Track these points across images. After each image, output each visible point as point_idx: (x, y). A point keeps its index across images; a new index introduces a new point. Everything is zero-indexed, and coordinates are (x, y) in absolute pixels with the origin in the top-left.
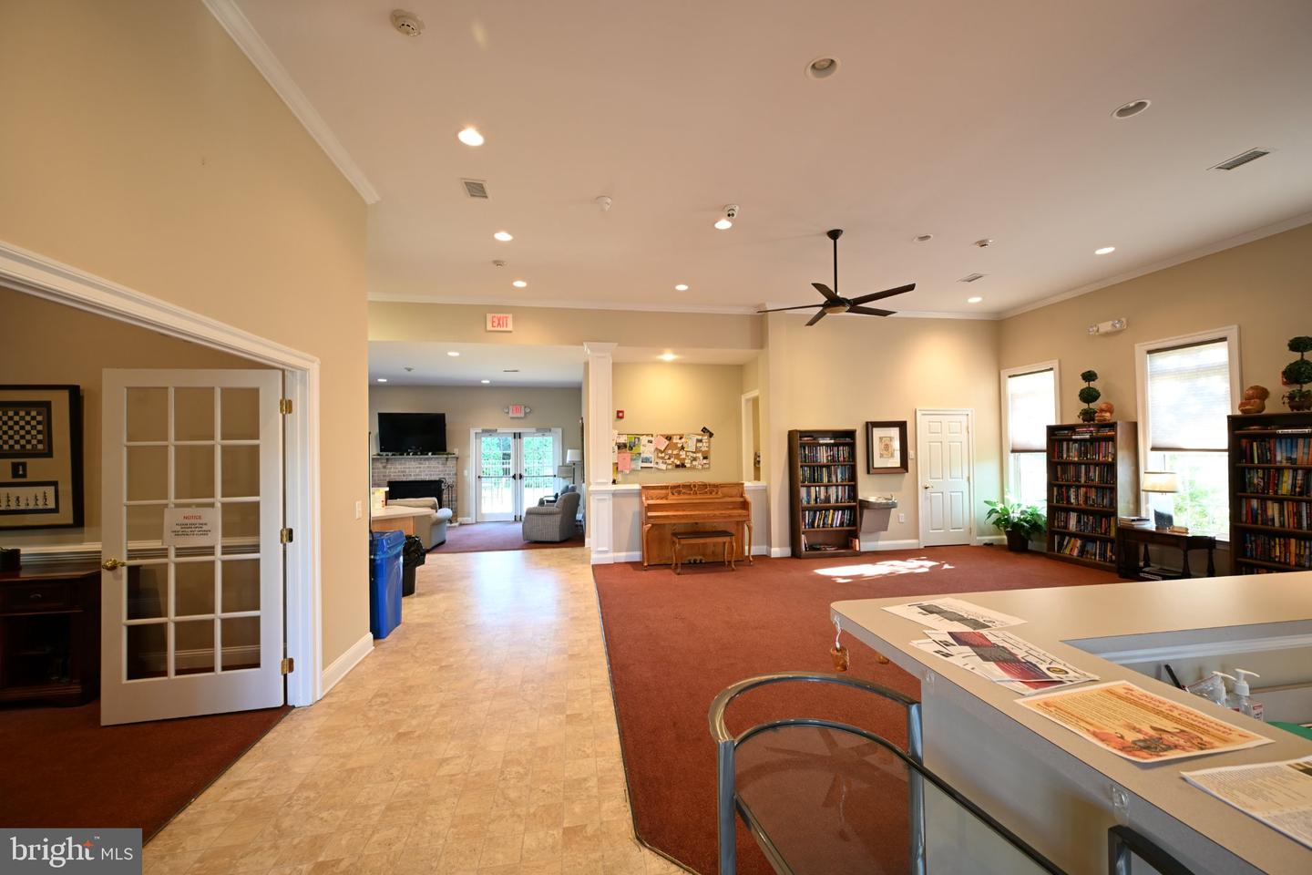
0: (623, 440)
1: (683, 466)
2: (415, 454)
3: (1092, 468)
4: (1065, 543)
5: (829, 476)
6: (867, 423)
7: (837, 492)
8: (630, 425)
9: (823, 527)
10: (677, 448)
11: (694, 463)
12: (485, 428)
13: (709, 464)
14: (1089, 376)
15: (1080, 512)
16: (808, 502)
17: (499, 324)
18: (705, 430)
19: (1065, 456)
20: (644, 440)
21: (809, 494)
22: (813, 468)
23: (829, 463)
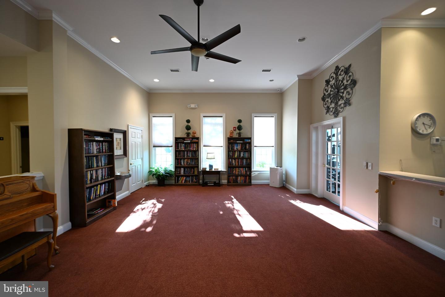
3: (189, 152)
4: (180, 179)
7: (102, 173)
9: (95, 198)
14: (188, 121)
15: (184, 168)
19: (180, 148)
23: (97, 154)
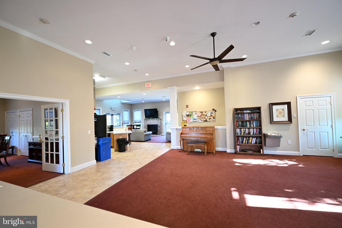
0: (188, 114)
1: (206, 121)
2: (152, 118)
5: (250, 125)
6: (269, 104)
7: (254, 131)
8: (190, 109)
9: (247, 143)
10: (204, 115)
11: (210, 120)
12: (167, 111)
13: (215, 120)
16: (241, 134)
17: (148, 86)
18: (213, 109)
20: (194, 113)
21: (241, 131)
22: (243, 122)
23: (250, 120)
